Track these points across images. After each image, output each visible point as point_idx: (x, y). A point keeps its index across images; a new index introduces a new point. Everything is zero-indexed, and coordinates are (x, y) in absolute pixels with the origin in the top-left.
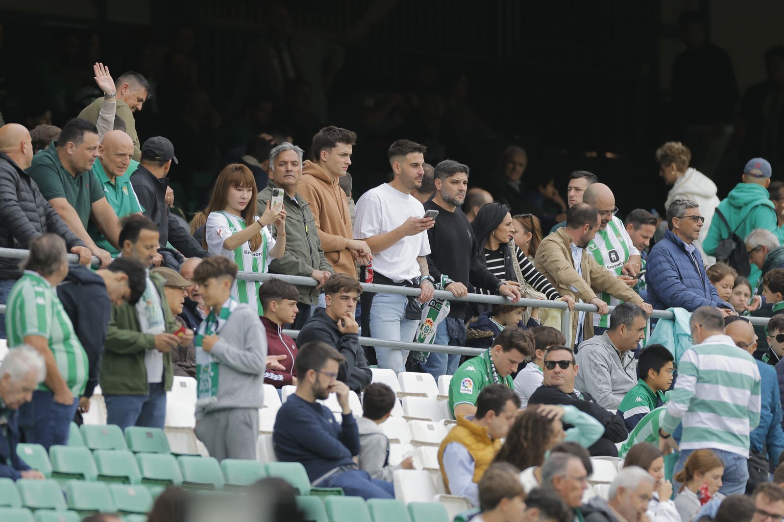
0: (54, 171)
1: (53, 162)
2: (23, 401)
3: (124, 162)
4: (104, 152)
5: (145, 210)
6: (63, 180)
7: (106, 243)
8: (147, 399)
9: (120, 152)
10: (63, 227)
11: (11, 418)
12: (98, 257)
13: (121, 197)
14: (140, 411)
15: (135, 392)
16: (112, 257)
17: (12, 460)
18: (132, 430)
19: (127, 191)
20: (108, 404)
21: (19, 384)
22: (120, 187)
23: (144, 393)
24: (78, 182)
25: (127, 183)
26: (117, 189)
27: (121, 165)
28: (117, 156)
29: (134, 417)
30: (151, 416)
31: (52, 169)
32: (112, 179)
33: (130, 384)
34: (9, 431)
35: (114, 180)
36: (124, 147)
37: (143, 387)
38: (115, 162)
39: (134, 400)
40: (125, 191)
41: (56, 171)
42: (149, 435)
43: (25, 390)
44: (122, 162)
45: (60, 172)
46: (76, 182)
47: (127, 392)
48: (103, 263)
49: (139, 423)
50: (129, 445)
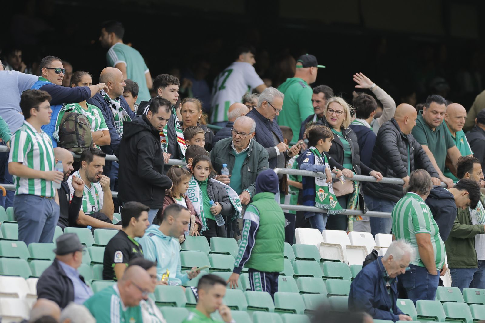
0: (421, 128)
1: (420, 122)
2: (400, 273)
3: (461, 122)
4: (448, 118)
5: (474, 153)
6: (427, 134)
7: (450, 174)
8: (477, 271)
9: (458, 116)
10: (426, 163)
11: (393, 283)
12: (445, 183)
13: (459, 145)
14: (472, 278)
15: (469, 266)
16: (454, 183)
17: (393, 310)
18: (467, 290)
19: (463, 141)
20: (452, 274)
21: (398, 263)
22: (459, 139)
23: (476, 267)
24: (437, 134)
25: (463, 137)
26: (457, 141)
27: (460, 124)
28: (457, 118)
29: (469, 282)
30: (479, 281)
31: (419, 127)
32: (453, 133)
33: (467, 262)
34: (392, 291)
35: (455, 134)
36: (461, 112)
37: (475, 263)
38: (456, 122)
39: (468, 271)
40: (462, 141)
41: (422, 128)
42: (478, 293)
43: (402, 267)
44: (460, 122)
45: (425, 129)
46: (436, 134)
47: (465, 267)
48: (448, 186)
49: (471, 286)
50: (465, 299)
